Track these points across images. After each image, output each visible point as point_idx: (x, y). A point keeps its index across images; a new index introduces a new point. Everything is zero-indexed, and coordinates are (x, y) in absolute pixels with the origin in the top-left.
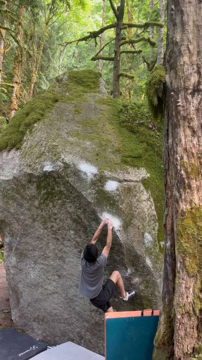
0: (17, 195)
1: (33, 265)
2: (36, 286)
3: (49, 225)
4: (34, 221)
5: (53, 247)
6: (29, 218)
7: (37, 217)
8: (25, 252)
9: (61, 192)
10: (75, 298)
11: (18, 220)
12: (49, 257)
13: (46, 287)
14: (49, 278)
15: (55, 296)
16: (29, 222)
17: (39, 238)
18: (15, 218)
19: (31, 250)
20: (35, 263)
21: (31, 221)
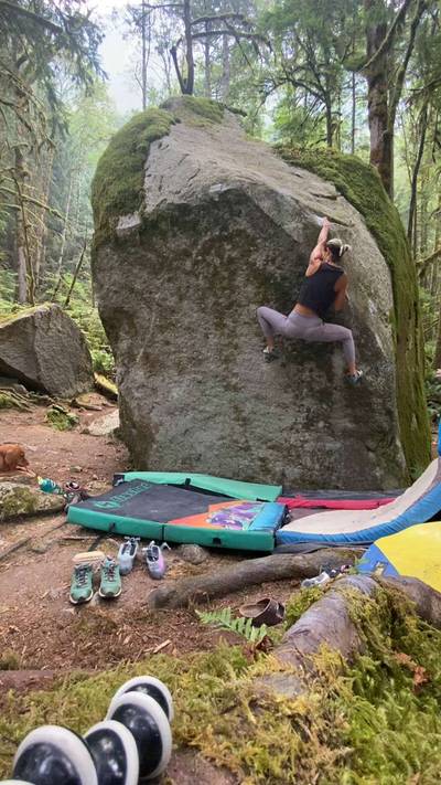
0: (150, 255)
1: (176, 378)
2: (183, 409)
3: (210, 301)
4: (181, 299)
5: (215, 340)
6: (172, 295)
7: (188, 291)
8: (161, 358)
9: (240, 233)
10: (253, 416)
11: (148, 303)
12: (207, 358)
13: (201, 408)
14: (207, 392)
15: (218, 419)
16: (172, 302)
17: (189, 328)
18: (145, 299)
19: (174, 352)
20: (180, 373)
21: (175, 299)
